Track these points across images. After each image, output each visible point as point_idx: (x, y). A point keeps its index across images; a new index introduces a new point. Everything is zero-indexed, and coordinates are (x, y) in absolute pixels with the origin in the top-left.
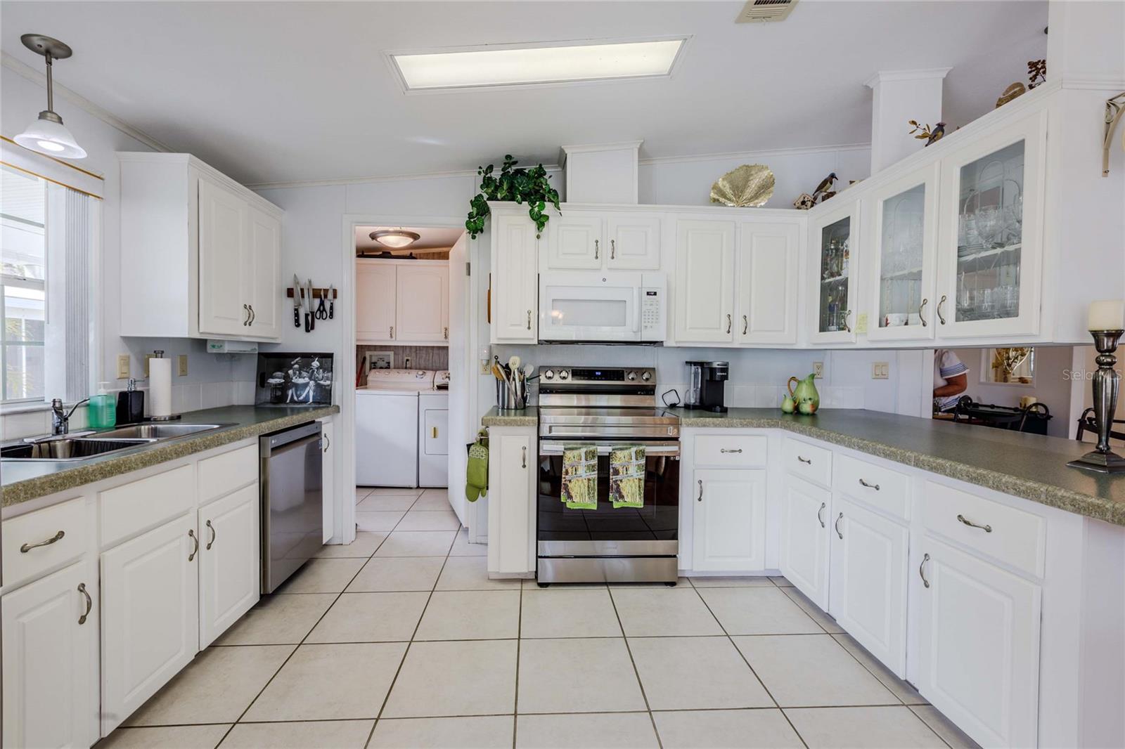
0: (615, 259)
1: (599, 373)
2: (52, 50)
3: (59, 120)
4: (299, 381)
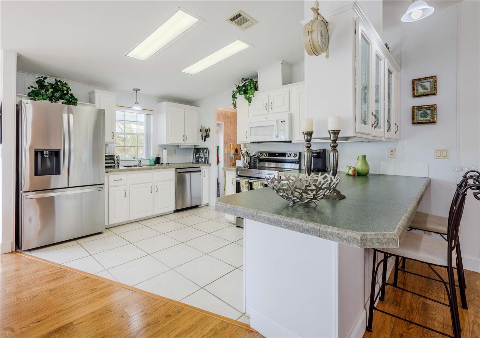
0: (273, 109)
1: (278, 154)
2: (137, 90)
3: (138, 103)
4: (202, 156)
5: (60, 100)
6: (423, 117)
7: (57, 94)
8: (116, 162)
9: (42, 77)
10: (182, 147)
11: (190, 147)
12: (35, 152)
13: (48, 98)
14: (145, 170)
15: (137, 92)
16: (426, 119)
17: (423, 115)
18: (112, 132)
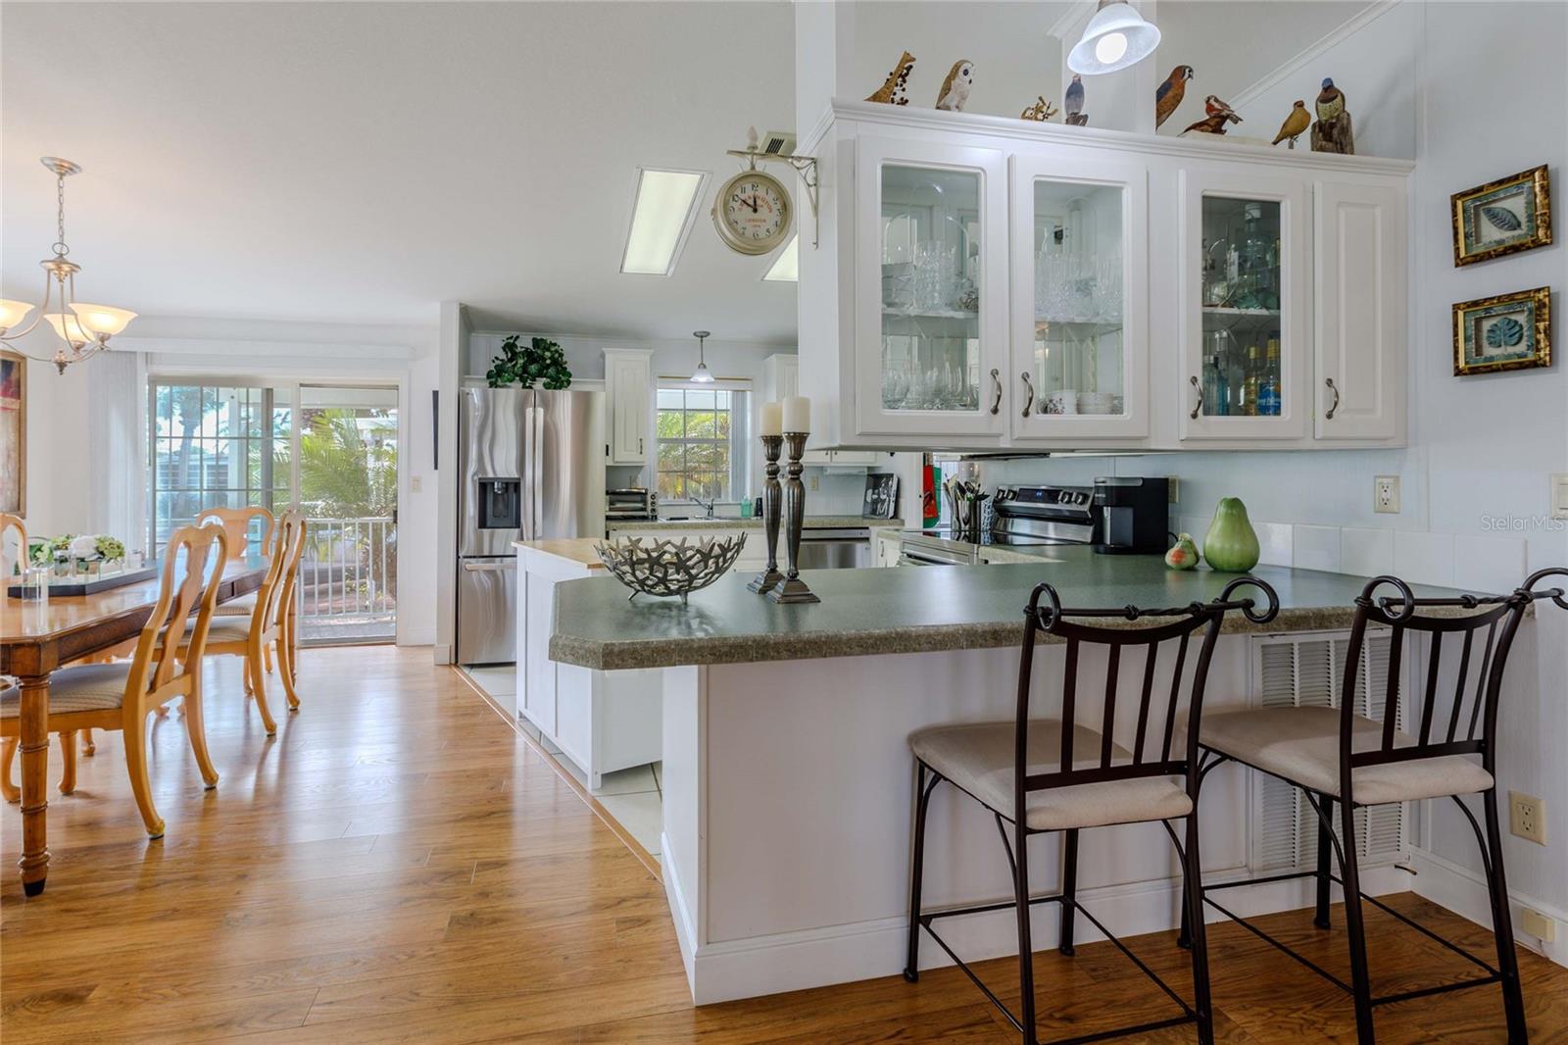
1: (1040, 494)
2: (702, 336)
3: (705, 367)
4: (883, 497)
5: (537, 379)
6: (1500, 346)
7: (533, 368)
8: (649, 508)
9: (511, 338)
10: (829, 471)
11: (854, 472)
12: (480, 483)
13: (517, 378)
14: (723, 527)
15: (704, 339)
16: (1511, 350)
17: (1499, 335)
18: (639, 437)
